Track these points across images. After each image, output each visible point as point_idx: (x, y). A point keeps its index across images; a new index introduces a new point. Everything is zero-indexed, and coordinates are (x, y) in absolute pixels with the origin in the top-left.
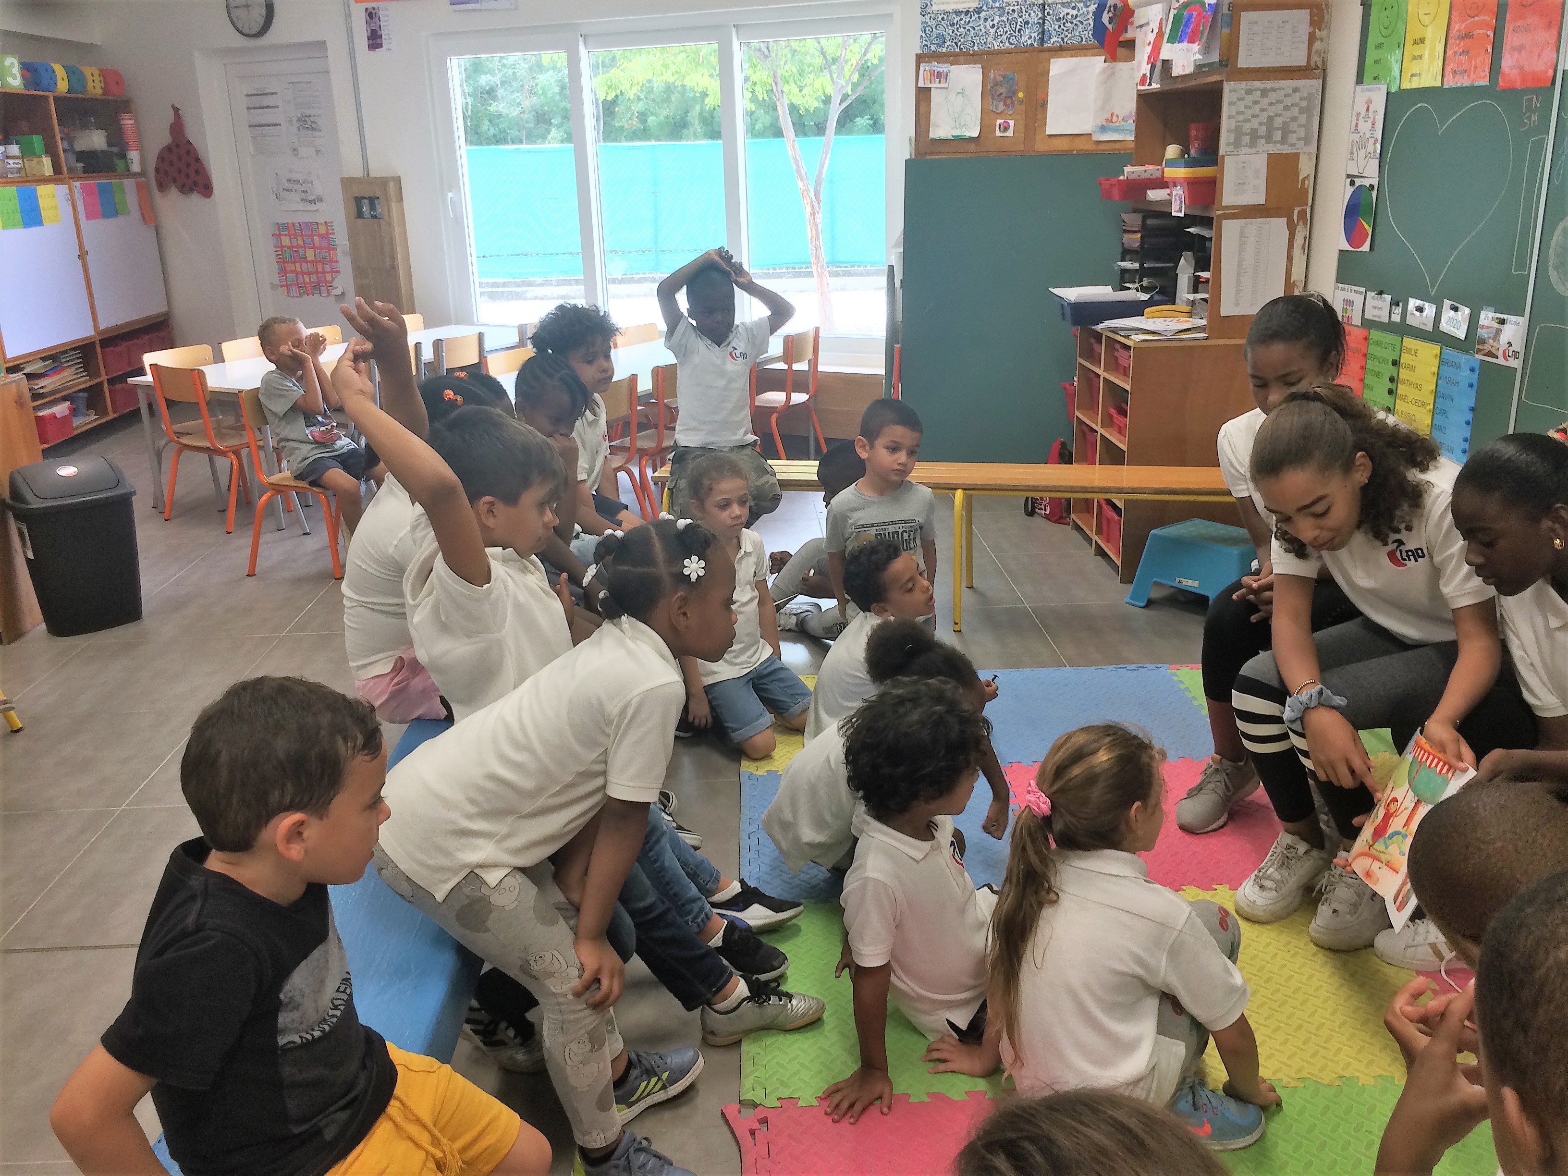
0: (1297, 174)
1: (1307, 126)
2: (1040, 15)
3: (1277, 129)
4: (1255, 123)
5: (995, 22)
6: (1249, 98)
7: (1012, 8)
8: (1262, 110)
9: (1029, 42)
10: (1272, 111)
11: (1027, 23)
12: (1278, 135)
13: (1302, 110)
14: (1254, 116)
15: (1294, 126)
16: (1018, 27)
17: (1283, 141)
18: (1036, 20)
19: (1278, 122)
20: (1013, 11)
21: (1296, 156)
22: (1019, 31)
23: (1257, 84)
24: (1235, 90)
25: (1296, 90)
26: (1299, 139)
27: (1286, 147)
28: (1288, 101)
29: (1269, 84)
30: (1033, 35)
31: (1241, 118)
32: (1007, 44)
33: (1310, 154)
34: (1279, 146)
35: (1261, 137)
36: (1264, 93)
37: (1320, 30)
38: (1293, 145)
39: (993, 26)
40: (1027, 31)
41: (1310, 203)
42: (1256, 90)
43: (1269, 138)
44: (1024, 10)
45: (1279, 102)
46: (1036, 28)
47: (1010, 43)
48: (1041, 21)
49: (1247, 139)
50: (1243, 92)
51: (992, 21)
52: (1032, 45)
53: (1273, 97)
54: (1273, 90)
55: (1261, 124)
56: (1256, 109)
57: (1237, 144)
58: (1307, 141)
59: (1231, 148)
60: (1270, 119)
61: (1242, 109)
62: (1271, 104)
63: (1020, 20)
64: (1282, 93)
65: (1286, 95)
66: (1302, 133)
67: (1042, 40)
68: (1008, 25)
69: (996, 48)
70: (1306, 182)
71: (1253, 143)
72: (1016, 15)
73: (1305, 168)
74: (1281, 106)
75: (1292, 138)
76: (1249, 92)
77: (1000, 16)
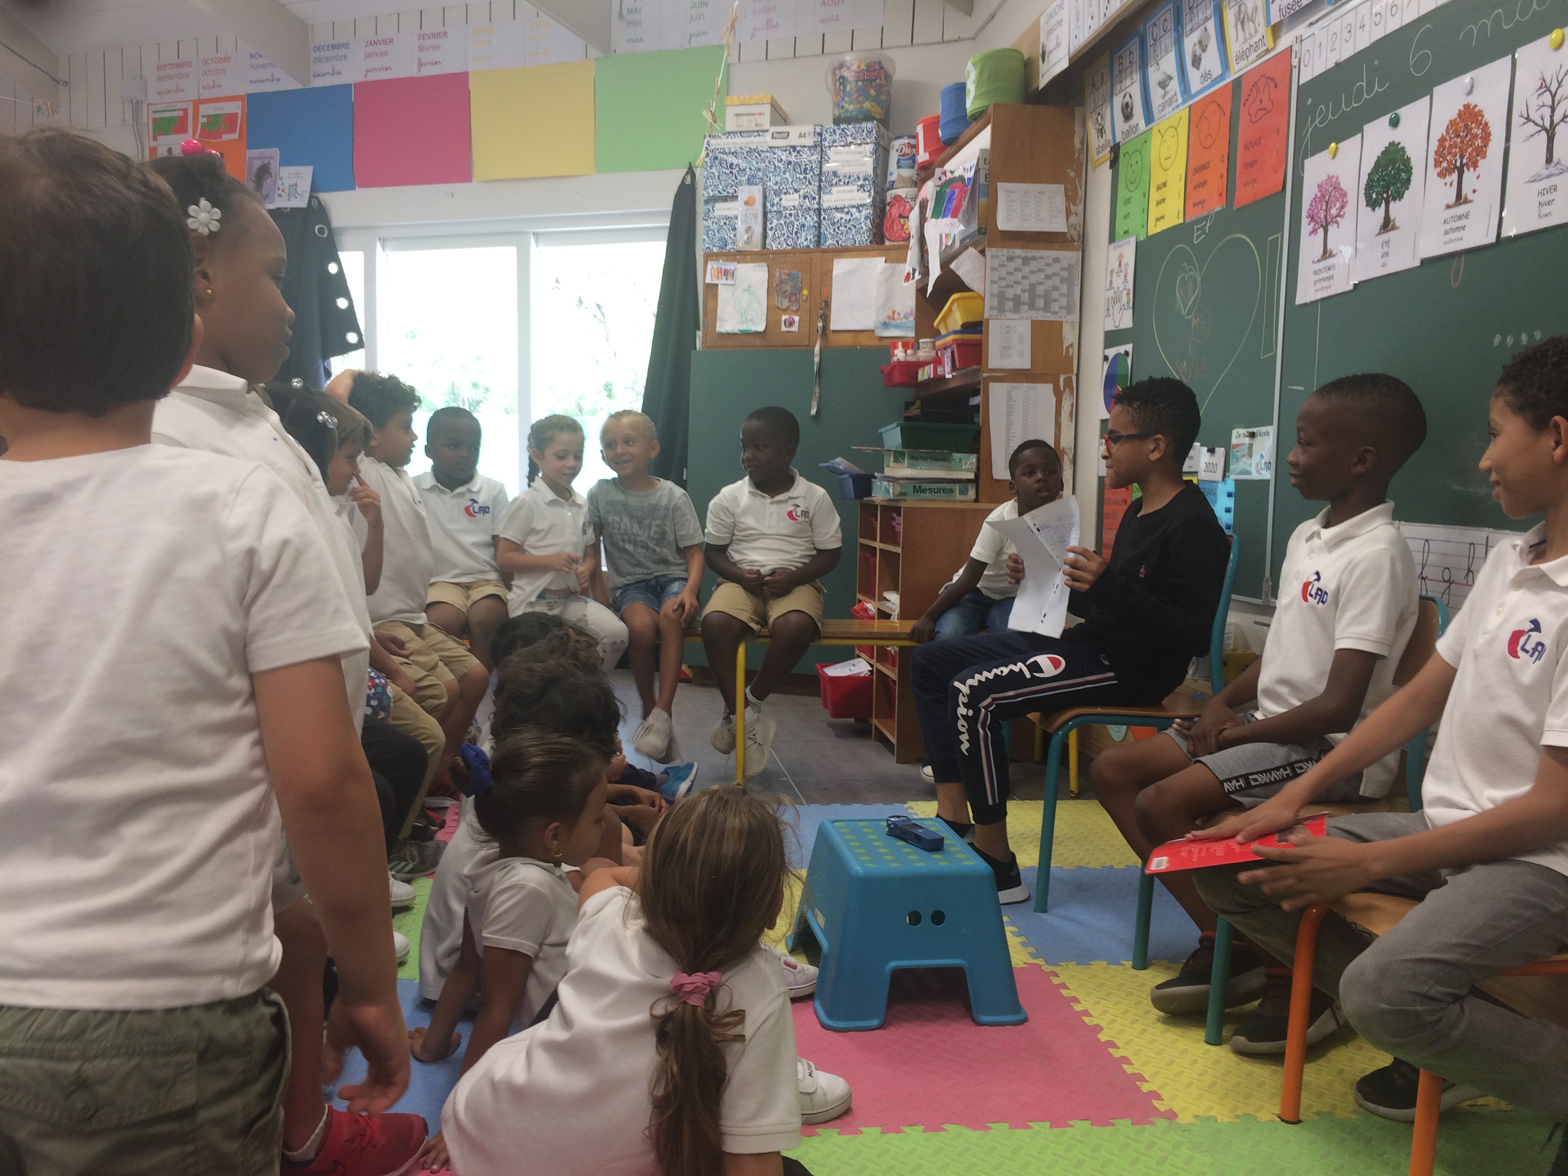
0: (1062, 343)
1: (1069, 294)
2: (816, 219)
3: (1039, 297)
4: (1018, 289)
5: (773, 225)
6: (1011, 266)
7: (788, 212)
8: (1024, 277)
9: (805, 244)
10: (1034, 278)
11: (803, 226)
12: (1040, 303)
13: (1063, 280)
14: (1016, 283)
15: (1055, 295)
16: (795, 230)
17: (1046, 308)
18: (812, 224)
19: (1040, 290)
20: (790, 215)
21: (1060, 324)
22: (796, 233)
23: (1018, 252)
24: (996, 257)
25: (1056, 260)
26: (1061, 308)
27: (1049, 314)
28: (1049, 271)
29: (1030, 253)
30: (809, 238)
31: (1004, 283)
32: (785, 245)
33: (1072, 322)
34: (1041, 312)
35: (1024, 303)
36: (1026, 261)
37: (1074, 205)
38: (1056, 313)
39: (772, 228)
40: (804, 234)
41: (1075, 371)
42: (1019, 257)
43: (1032, 306)
44: (800, 215)
45: (1040, 270)
46: (812, 230)
47: (788, 245)
48: (816, 225)
49: (1010, 304)
50: (1005, 259)
51: (771, 224)
52: (808, 246)
53: (1034, 265)
54: (1034, 259)
55: (1023, 291)
56: (1018, 276)
57: (1001, 308)
58: (1069, 309)
59: (995, 312)
60: (1032, 286)
61: (1004, 275)
62: (1032, 272)
63: (796, 223)
64: (1043, 262)
65: (1047, 265)
66: (1064, 301)
67: (818, 243)
68: (785, 228)
69: (774, 248)
70: (1071, 350)
71: (1016, 309)
72: (792, 219)
73: (1069, 336)
74: (1042, 275)
75: (1055, 307)
76: (1010, 259)
77: (778, 219)
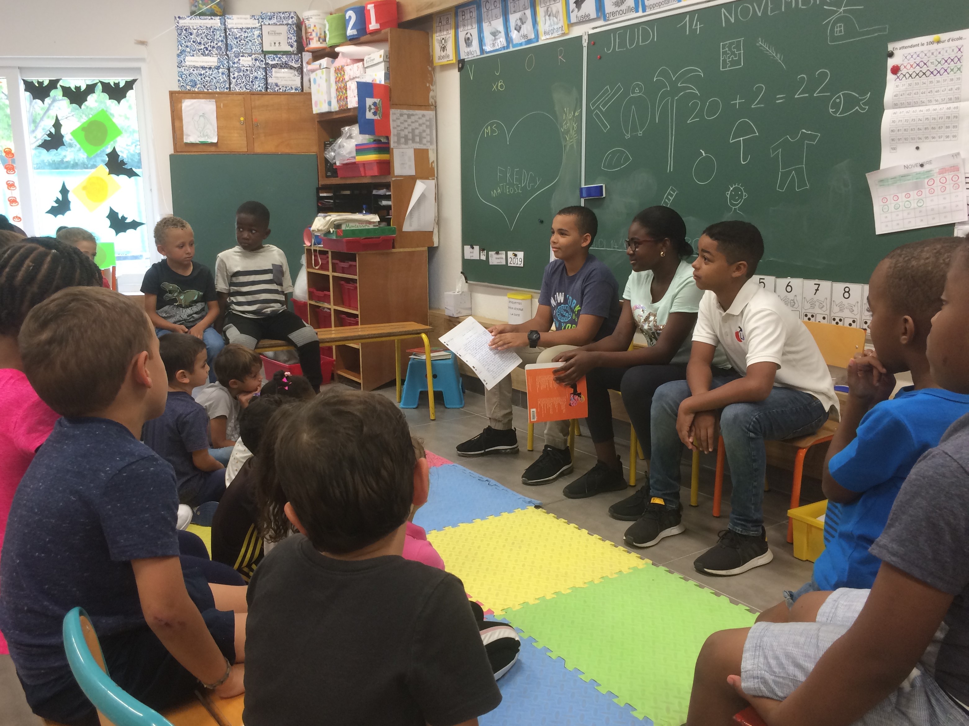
0: (429, 161)
1: (431, 135)
2: (264, 74)
3: (417, 136)
4: (406, 132)
5: (235, 76)
6: (402, 119)
7: (246, 68)
8: (409, 125)
9: (259, 89)
10: (414, 126)
11: (256, 78)
12: (417, 139)
13: (427, 127)
14: (405, 128)
15: (424, 135)
16: (251, 80)
17: (420, 142)
18: (262, 76)
19: (417, 132)
20: (247, 70)
21: (427, 150)
22: (252, 82)
23: (405, 111)
24: (395, 114)
25: (424, 116)
26: (427, 142)
27: (422, 145)
28: (421, 121)
29: (411, 112)
30: (261, 85)
31: (399, 129)
32: (245, 89)
33: (433, 149)
34: (418, 144)
35: (409, 139)
36: (409, 116)
37: (432, 85)
38: (425, 144)
39: (234, 78)
40: (257, 83)
41: (436, 176)
42: (406, 114)
43: (413, 140)
44: (253, 70)
45: (416, 121)
46: (263, 81)
47: (247, 89)
48: (265, 77)
49: (403, 140)
50: (399, 115)
51: (234, 74)
52: (261, 91)
53: (413, 119)
54: (413, 115)
55: (409, 133)
56: (406, 124)
57: (398, 142)
58: (431, 142)
59: (396, 145)
60: (413, 130)
61: (399, 124)
62: (412, 122)
63: (251, 75)
64: (417, 117)
65: (419, 118)
66: (428, 138)
67: (267, 88)
68: (244, 78)
70: (433, 164)
71: (406, 143)
72: (248, 73)
73: (432, 157)
74: (417, 124)
75: (425, 141)
76: (401, 115)
